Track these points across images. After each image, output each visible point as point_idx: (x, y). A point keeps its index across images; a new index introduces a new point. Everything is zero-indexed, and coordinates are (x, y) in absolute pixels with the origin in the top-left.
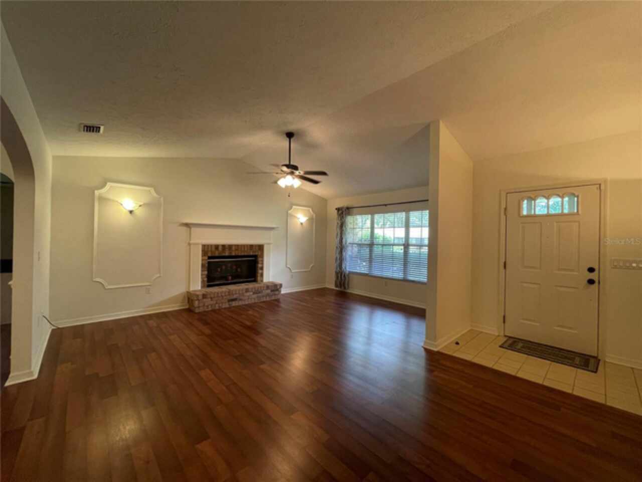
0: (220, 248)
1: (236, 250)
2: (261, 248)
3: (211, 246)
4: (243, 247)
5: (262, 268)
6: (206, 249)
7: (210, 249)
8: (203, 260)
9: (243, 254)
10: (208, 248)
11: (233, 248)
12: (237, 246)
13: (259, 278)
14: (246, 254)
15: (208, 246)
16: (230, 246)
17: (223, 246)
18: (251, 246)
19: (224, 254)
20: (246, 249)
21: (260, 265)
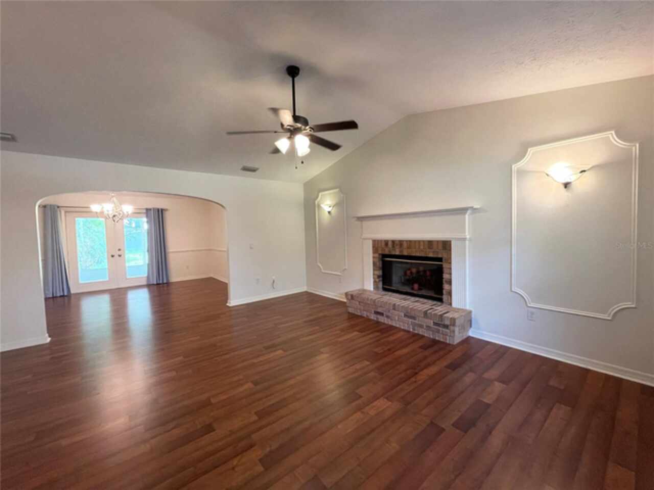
0: (390, 244)
1: (409, 247)
2: (446, 245)
3: (381, 241)
4: (417, 244)
5: (450, 282)
6: (376, 244)
7: (380, 245)
8: (374, 257)
9: (418, 254)
10: (378, 244)
11: (405, 245)
12: (410, 242)
13: (445, 297)
14: (422, 254)
15: (378, 241)
16: (401, 242)
17: (393, 242)
18: (430, 243)
19: (393, 253)
20: (422, 247)
21: (445, 276)
